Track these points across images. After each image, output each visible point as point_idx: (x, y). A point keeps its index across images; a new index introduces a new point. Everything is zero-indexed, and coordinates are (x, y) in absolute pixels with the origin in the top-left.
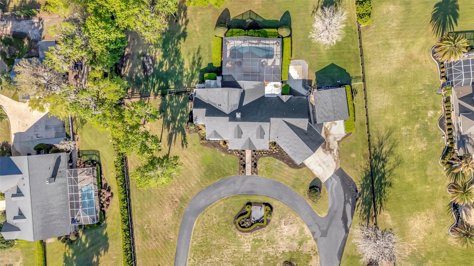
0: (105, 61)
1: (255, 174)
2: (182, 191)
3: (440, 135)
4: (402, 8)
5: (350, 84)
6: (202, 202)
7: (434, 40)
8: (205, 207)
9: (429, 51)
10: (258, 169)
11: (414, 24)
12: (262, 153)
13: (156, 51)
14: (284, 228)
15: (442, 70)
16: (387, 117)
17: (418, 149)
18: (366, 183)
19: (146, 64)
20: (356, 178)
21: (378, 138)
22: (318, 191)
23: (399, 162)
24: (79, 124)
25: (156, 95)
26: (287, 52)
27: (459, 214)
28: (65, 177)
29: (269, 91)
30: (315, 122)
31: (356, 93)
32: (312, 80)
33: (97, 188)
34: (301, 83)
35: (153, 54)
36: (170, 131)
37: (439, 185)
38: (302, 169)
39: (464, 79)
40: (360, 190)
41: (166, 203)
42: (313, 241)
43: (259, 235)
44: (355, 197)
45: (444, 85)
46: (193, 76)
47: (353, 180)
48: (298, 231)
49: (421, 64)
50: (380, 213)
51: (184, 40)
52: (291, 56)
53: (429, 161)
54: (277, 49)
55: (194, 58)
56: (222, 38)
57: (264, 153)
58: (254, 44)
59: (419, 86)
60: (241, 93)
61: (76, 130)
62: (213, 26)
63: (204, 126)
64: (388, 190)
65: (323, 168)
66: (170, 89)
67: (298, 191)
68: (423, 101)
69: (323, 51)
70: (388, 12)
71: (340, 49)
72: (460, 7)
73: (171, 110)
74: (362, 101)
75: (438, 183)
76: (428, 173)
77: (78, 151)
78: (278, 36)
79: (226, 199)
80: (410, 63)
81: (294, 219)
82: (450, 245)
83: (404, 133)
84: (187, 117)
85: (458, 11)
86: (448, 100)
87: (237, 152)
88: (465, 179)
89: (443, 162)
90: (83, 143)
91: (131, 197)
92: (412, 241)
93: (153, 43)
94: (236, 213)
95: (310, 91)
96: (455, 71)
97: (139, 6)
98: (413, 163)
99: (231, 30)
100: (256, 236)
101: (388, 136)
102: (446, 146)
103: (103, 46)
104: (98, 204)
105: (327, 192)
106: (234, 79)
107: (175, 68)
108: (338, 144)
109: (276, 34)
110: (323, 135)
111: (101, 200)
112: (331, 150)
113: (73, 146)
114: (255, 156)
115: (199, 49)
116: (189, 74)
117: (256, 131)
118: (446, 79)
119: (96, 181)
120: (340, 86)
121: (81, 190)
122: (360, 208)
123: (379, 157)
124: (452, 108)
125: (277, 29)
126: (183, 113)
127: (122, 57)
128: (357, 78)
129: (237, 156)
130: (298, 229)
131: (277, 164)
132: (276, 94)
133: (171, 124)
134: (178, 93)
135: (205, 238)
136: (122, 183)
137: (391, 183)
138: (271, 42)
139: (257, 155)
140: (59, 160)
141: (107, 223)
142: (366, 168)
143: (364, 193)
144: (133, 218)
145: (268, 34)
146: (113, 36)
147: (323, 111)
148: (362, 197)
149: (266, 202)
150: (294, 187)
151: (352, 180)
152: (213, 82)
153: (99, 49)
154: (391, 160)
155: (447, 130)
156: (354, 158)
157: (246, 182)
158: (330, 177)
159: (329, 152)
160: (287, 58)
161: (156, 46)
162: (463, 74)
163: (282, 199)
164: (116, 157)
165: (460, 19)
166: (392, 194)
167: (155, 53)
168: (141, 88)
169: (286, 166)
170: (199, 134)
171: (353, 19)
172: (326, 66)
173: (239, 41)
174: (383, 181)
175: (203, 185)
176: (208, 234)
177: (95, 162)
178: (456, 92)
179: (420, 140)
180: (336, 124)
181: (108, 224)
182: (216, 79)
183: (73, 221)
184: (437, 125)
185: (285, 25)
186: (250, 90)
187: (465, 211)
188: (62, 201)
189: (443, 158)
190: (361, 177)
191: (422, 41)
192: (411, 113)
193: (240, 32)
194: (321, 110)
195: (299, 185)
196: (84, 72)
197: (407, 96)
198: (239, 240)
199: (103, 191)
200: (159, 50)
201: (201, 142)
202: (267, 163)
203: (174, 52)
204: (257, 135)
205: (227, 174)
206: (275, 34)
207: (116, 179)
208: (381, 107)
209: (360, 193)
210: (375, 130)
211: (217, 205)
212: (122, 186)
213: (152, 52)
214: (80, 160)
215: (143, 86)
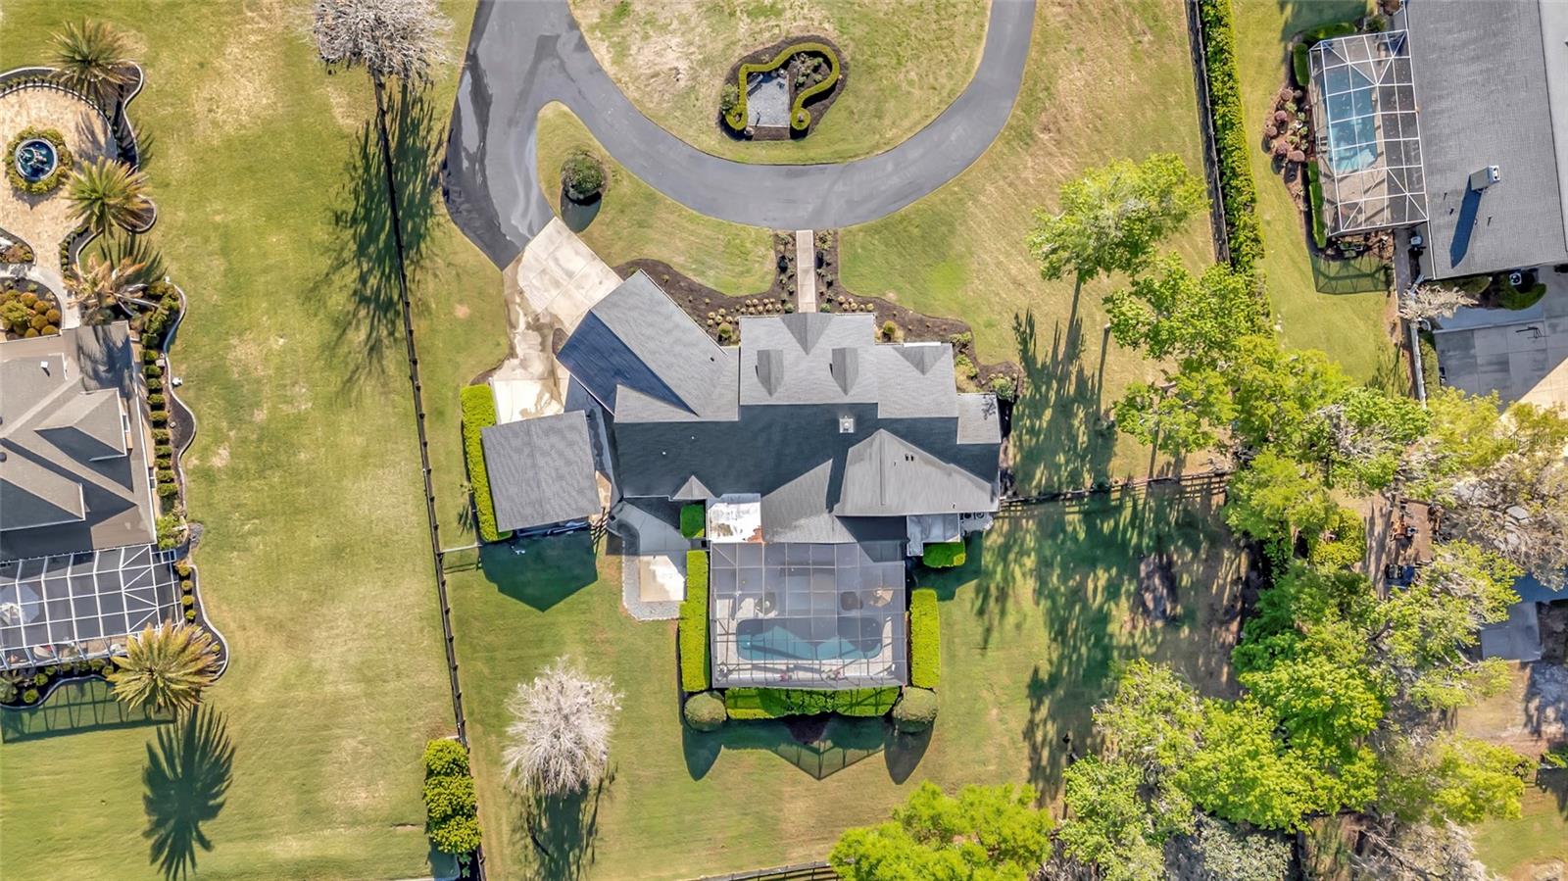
0: (1306, 590)
1: (782, 234)
2: (1029, 167)
3: (188, 389)
4: (327, 797)
5: (485, 545)
6: (958, 132)
7: (218, 696)
8: (944, 117)
9: (236, 661)
10: (773, 252)
11: (288, 746)
12: (761, 308)
13: (1132, 635)
14: (678, 59)
15: (190, 599)
16: (360, 440)
17: (254, 340)
18: (417, 220)
19: (1165, 591)
20: (451, 237)
21: (383, 371)
22: (573, 187)
23: (312, 293)
24: (1391, 382)
25: (1126, 488)
26: (694, 642)
27: (114, 132)
28: (1433, 196)
29: (748, 512)
30: (591, 416)
31: (461, 516)
32: (607, 554)
33: (1321, 163)
34: (643, 543)
35: (1141, 625)
36: (1074, 370)
37: (183, 226)
38: (629, 259)
39: (120, 569)
40: (437, 197)
41: (1079, 122)
42: (580, 21)
43: (761, 32)
44: (449, 174)
45: (184, 551)
46: (1003, 552)
47: (459, 231)
48: (632, 52)
49: (259, 619)
50: (368, 124)
51: (1036, 671)
52: (679, 631)
53: (219, 303)
54: (727, 652)
55: (1003, 613)
56: (910, 684)
57: (755, 306)
58: (806, 669)
59: (261, 547)
60: (838, 501)
61: (1401, 359)
62: (942, 725)
63: (960, 389)
64: (344, 200)
65: (560, 266)
66: (1079, 512)
67: (639, 185)
68: (247, 497)
69: (574, 649)
70: (369, 784)
71: (520, 658)
72: (141, 806)
73: (1073, 438)
74: (440, 490)
75: (187, 230)
76: (219, 264)
77: (1391, 288)
78: (723, 694)
79: (877, 146)
80: (292, 619)
81: (649, 88)
82: (139, 29)
83: (302, 390)
84: (1021, 417)
85: (148, 793)
86: (169, 500)
87: (846, 306)
88: (103, 249)
89: (175, 300)
90: (1373, 315)
91: (1200, 139)
92: (260, 38)
93: (1142, 660)
94: (843, 101)
95: (612, 518)
96: (148, 594)
97: (1196, 775)
98: (268, 294)
99: (883, 710)
100: (770, 29)
101: (351, 378)
102: (168, 351)
103: (1317, 637)
104: (1315, 110)
105: (544, 187)
106: (867, 550)
107: (1064, 578)
108: (512, 348)
109: (732, 701)
110: (564, 374)
111: (1305, 123)
112: (536, 326)
113: (1408, 302)
114: (785, 296)
115: (985, 648)
116: (1015, 561)
117: (786, 378)
118: (176, 572)
119: (1324, 187)
120: (515, 538)
121: (1377, 156)
122: (433, 138)
123: (378, 307)
124: (154, 477)
125: (728, 717)
126: (1032, 431)
127: (1248, 613)
128: (461, 567)
129: (846, 293)
130: (634, 60)
131: (711, 273)
132: (723, 502)
133: (1072, 392)
134: (1051, 496)
135: (943, 12)
136: (1234, 183)
137: (337, 223)
138: (746, 676)
139: (780, 298)
140: (1459, 250)
141: (1283, 45)
142: (418, 271)
143: (423, 188)
144: (1191, 69)
145: (758, 700)
146: (1282, 673)
147: (569, 453)
148: (427, 176)
149: (743, 143)
150: (651, 198)
151: (462, 230)
152: (936, 535)
153: (1330, 629)
154: (338, 300)
155: (167, 405)
156: (461, 302)
157: (810, 208)
158: (534, 235)
159: (542, 321)
160: (691, 622)
161: (1131, 653)
162: (123, 588)
163: (691, 156)
164: (1258, 271)
165: (140, 766)
166: (333, 191)
167: (1134, 627)
168: (1178, 511)
169: (682, 266)
170: (974, 361)
171: (480, 758)
172: (562, 603)
173: (854, 678)
174: (363, 229)
175: (956, 189)
176: (934, 26)
177: (1329, 252)
178: (141, 527)
179: (252, 369)
180: (524, 412)
181: (1276, 42)
182: (926, 545)
183: (1399, 46)
184: (199, 419)
185: (701, 732)
186: (813, 512)
187: (95, 141)
188: (1442, 112)
189: (174, 313)
190: (433, 240)
191: (258, 695)
192: (283, 458)
193: (851, 705)
194: (575, 452)
195: (635, 204)
196: (1378, 560)
197: (297, 511)
198: (829, 10)
199: (1299, 156)
200: (1123, 640)
201: (967, 336)
202: (742, 273)
203: (1070, 633)
204: (782, 363)
205: (877, 232)
206: (736, 702)
207: (1256, 196)
208: (380, 472)
209: (436, 187)
210: (396, 398)
211: (906, 124)
212: (1235, 175)
213: (1144, 632)
214: (1381, 257)
215: (1173, 517)
